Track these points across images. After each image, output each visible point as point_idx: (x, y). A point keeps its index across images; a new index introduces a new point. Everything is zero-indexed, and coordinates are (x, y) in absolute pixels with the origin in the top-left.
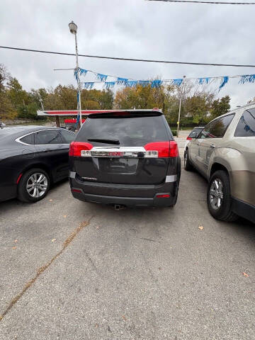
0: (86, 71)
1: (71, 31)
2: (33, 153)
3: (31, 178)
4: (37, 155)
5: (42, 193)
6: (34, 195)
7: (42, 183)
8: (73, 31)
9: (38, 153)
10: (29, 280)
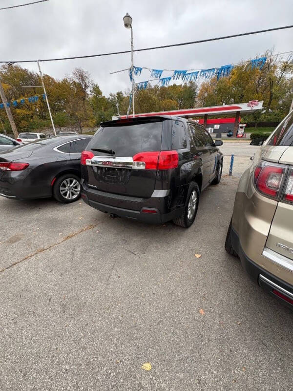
0: (141, 69)
1: (126, 25)
2: (67, 161)
3: (65, 182)
4: (70, 162)
5: (75, 197)
6: (66, 197)
7: (76, 187)
8: (128, 25)
9: (71, 160)
10: (30, 255)
